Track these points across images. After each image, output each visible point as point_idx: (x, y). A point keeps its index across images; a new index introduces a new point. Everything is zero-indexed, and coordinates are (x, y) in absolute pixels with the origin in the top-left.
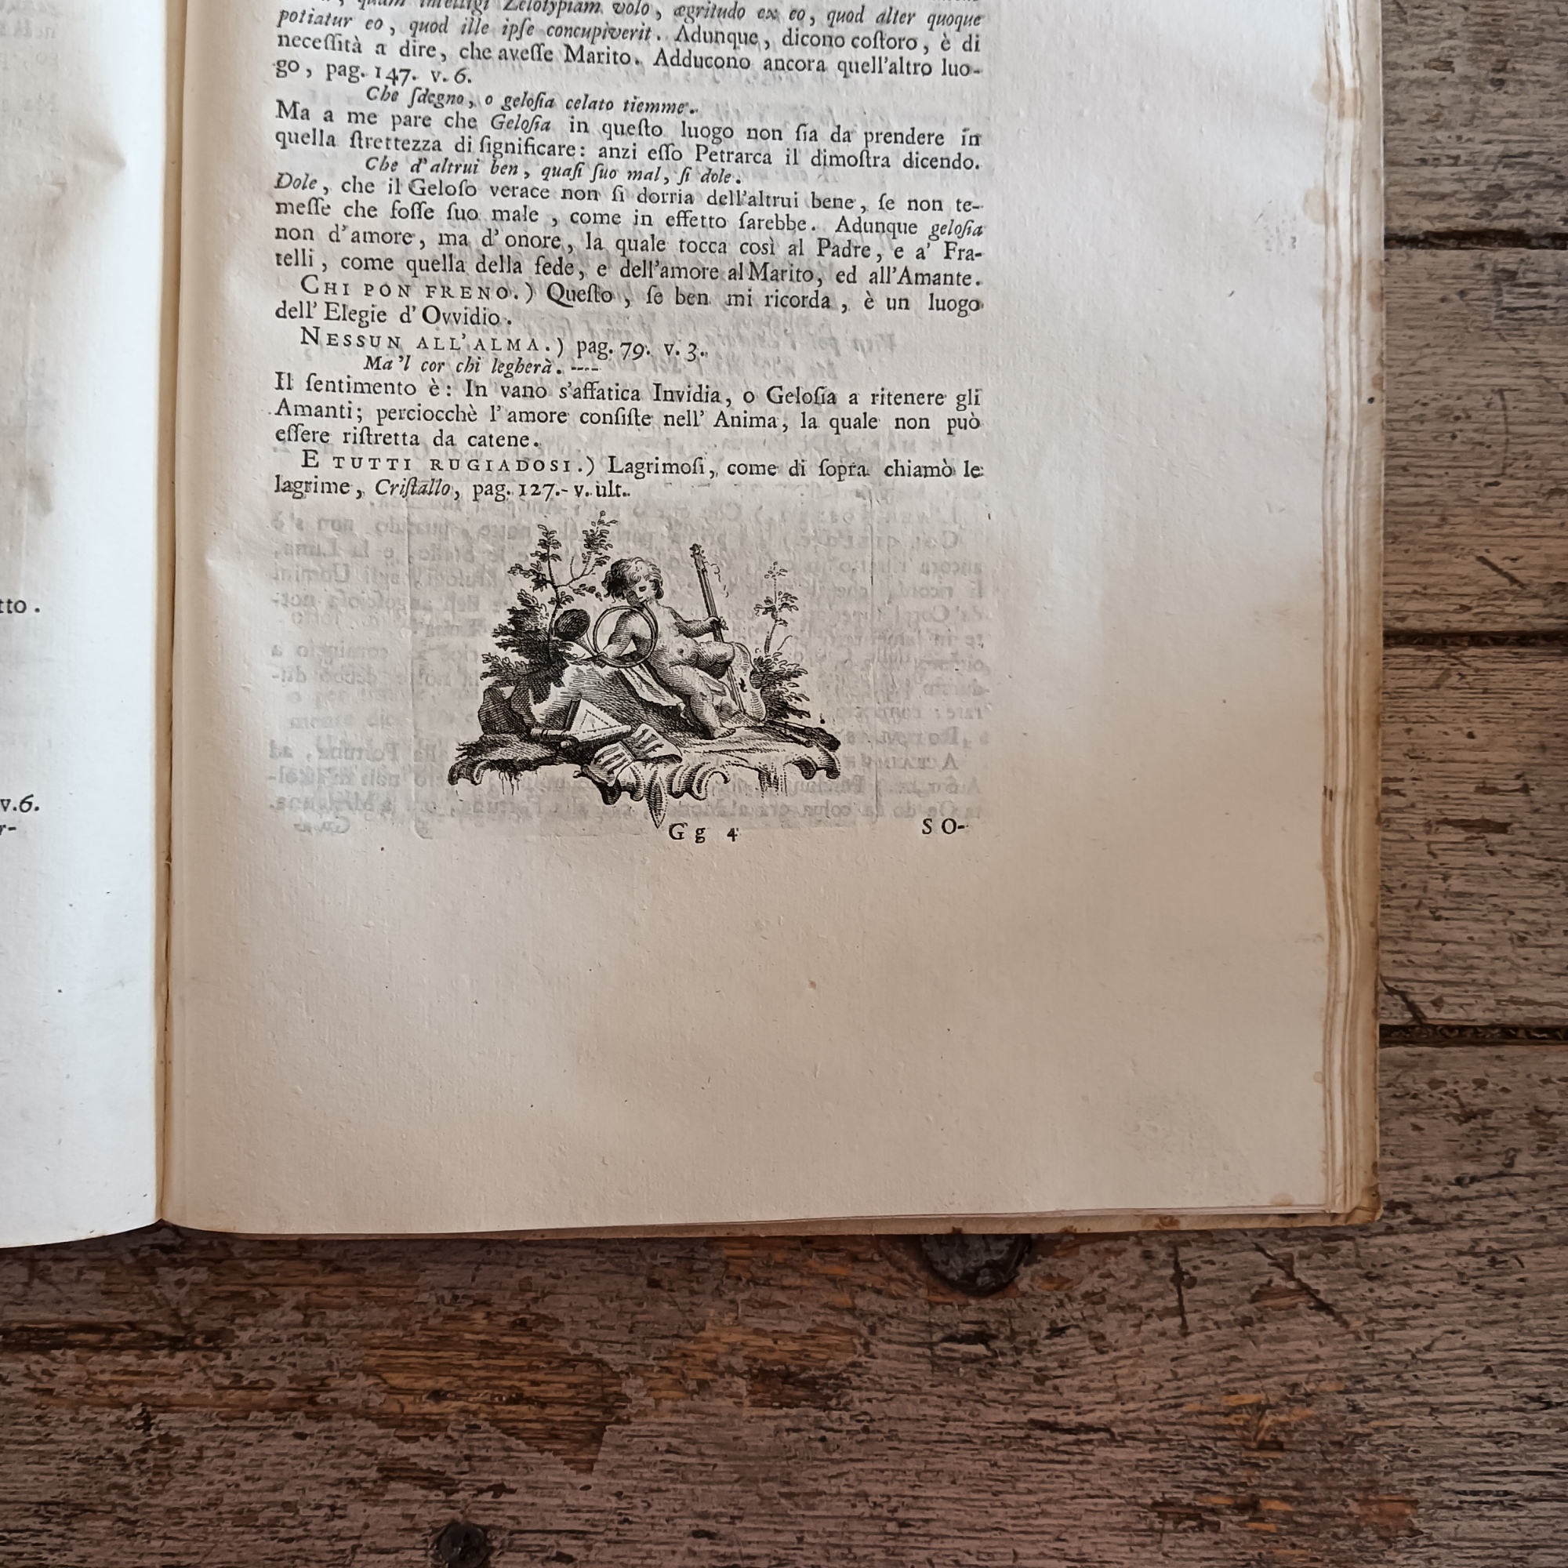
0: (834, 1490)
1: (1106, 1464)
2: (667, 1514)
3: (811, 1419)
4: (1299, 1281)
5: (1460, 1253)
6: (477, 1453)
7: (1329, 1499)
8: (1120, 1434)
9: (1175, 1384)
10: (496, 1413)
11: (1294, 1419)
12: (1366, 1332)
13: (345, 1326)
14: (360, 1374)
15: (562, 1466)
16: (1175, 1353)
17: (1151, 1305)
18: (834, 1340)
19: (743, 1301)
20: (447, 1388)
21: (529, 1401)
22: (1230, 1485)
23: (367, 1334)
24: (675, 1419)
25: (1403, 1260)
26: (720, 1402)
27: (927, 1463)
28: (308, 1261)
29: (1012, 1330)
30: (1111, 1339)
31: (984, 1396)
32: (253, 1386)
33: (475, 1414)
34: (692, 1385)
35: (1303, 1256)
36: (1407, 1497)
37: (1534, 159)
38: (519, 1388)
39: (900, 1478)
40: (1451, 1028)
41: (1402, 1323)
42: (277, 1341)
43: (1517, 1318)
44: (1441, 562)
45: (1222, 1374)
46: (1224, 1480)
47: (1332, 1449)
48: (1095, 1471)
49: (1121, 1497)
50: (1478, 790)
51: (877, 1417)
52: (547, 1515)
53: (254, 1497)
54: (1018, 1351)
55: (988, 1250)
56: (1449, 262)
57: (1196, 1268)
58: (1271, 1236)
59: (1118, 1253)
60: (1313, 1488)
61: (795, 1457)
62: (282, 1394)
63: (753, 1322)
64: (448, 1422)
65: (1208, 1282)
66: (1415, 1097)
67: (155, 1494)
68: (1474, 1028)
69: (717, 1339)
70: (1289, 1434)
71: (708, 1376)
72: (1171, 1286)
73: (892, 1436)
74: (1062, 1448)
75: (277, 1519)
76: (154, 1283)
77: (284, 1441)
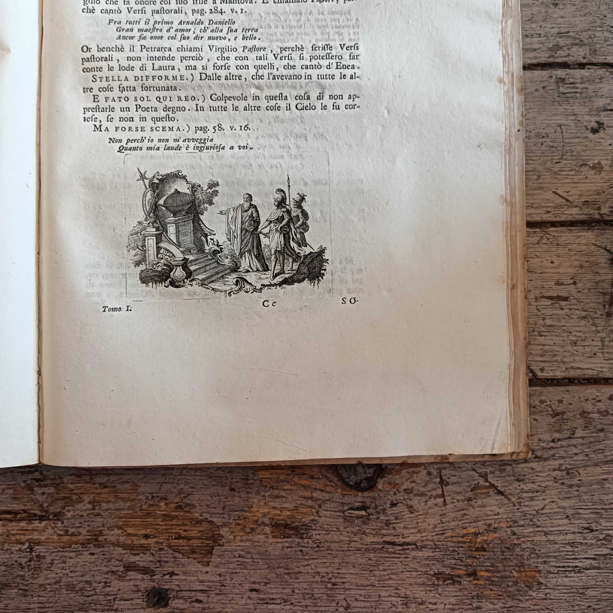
0: (306, 571)
1: (414, 558)
2: (239, 582)
3: (296, 543)
4: (490, 482)
5: (554, 470)
6: (163, 559)
7: (505, 571)
8: (420, 546)
9: (441, 525)
10: (170, 543)
11: (490, 538)
12: (518, 502)
13: (109, 509)
14: (115, 529)
15: (197, 564)
16: (441, 513)
17: (431, 493)
18: (305, 510)
19: (268, 496)
20: (150, 534)
21: (183, 538)
22: (465, 566)
23: (118, 513)
24: (241, 544)
25: (532, 473)
26: (259, 537)
27: (343, 559)
28: (94, 484)
29: (376, 505)
30: (415, 508)
31: (365, 532)
32: (73, 535)
33: (162, 544)
34: (248, 530)
35: (491, 472)
36: (536, 569)
37: (571, 34)
38: (179, 533)
39: (332, 565)
40: (548, 380)
41: (532, 499)
42: (82, 516)
43: (578, 495)
44: (538, 194)
45: (460, 521)
46: (462, 564)
47: (505, 550)
48: (410, 561)
49: (421, 571)
50: (556, 284)
51: (322, 541)
52: (191, 584)
53: (74, 579)
54: (378, 513)
55: (365, 473)
56: (538, 76)
57: (449, 478)
58: (478, 465)
59: (418, 473)
60: (498, 566)
61: (290, 558)
62: (84, 537)
63: (272, 504)
64: (151, 547)
65: (453, 484)
66: (534, 407)
67: (35, 579)
68: (557, 379)
69: (258, 511)
70: (488, 544)
71: (255, 526)
72: (439, 485)
73: (329, 548)
74: (397, 552)
75: (84, 587)
76: (33, 494)
77: (86, 556)
